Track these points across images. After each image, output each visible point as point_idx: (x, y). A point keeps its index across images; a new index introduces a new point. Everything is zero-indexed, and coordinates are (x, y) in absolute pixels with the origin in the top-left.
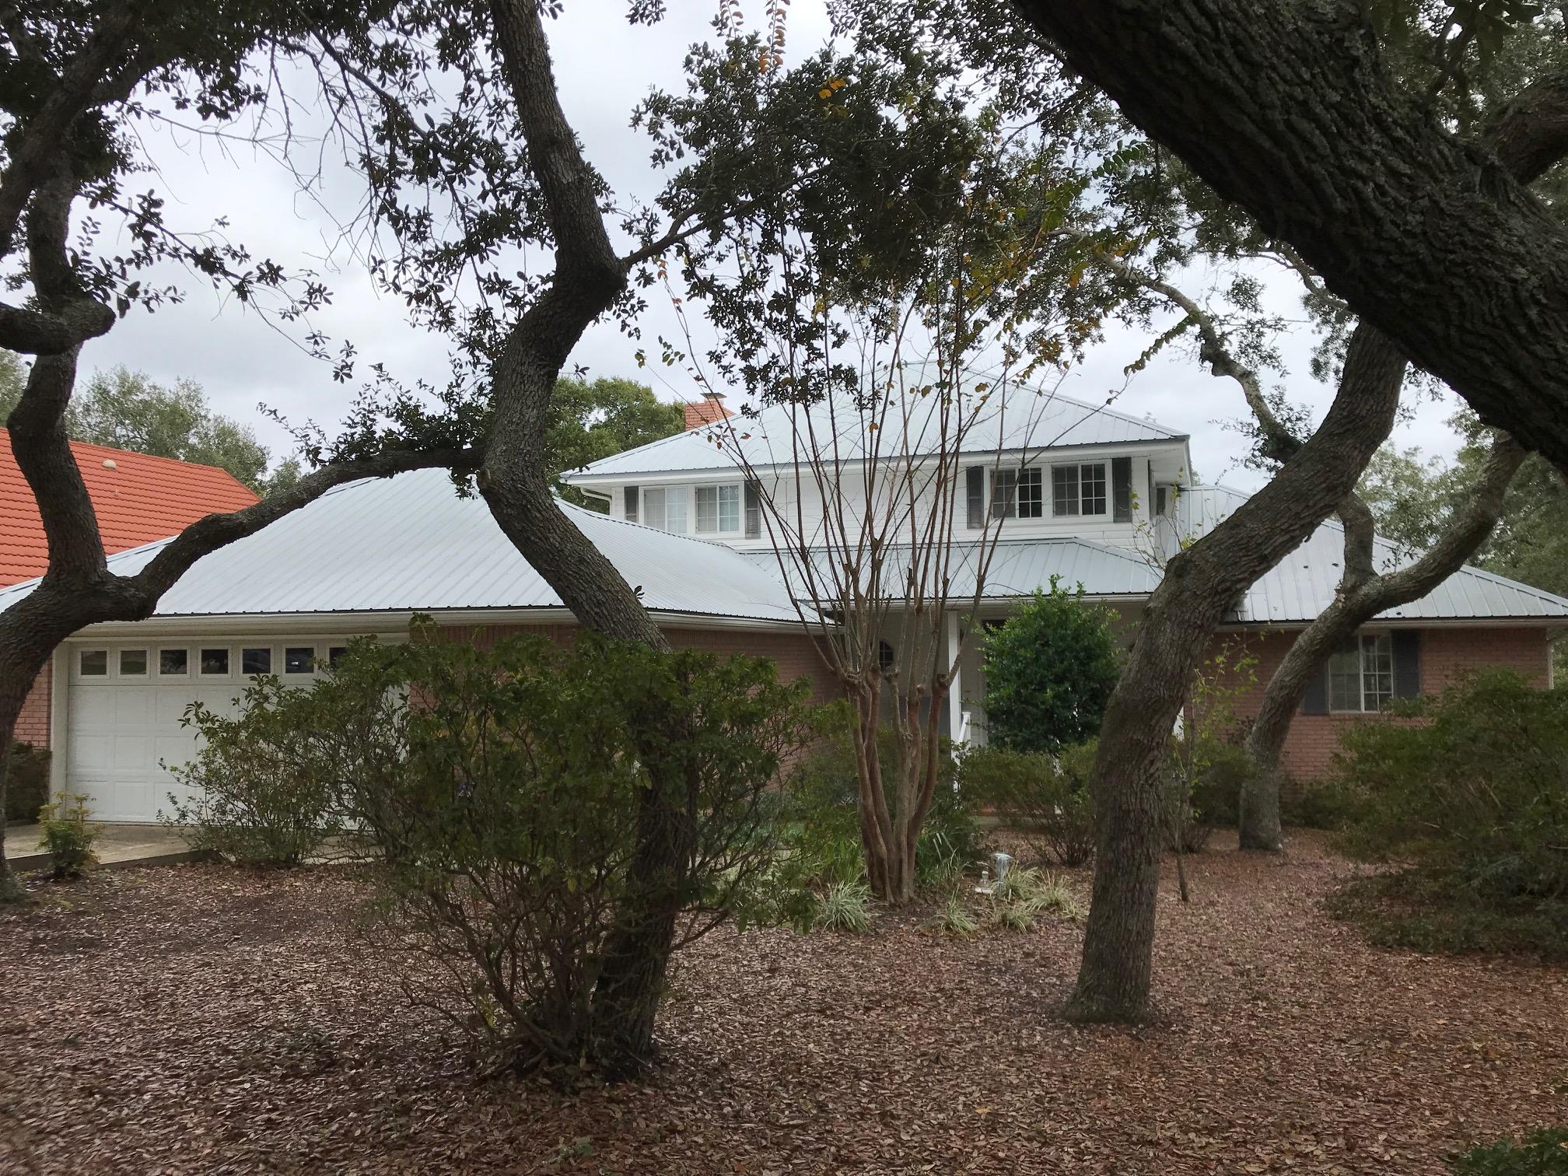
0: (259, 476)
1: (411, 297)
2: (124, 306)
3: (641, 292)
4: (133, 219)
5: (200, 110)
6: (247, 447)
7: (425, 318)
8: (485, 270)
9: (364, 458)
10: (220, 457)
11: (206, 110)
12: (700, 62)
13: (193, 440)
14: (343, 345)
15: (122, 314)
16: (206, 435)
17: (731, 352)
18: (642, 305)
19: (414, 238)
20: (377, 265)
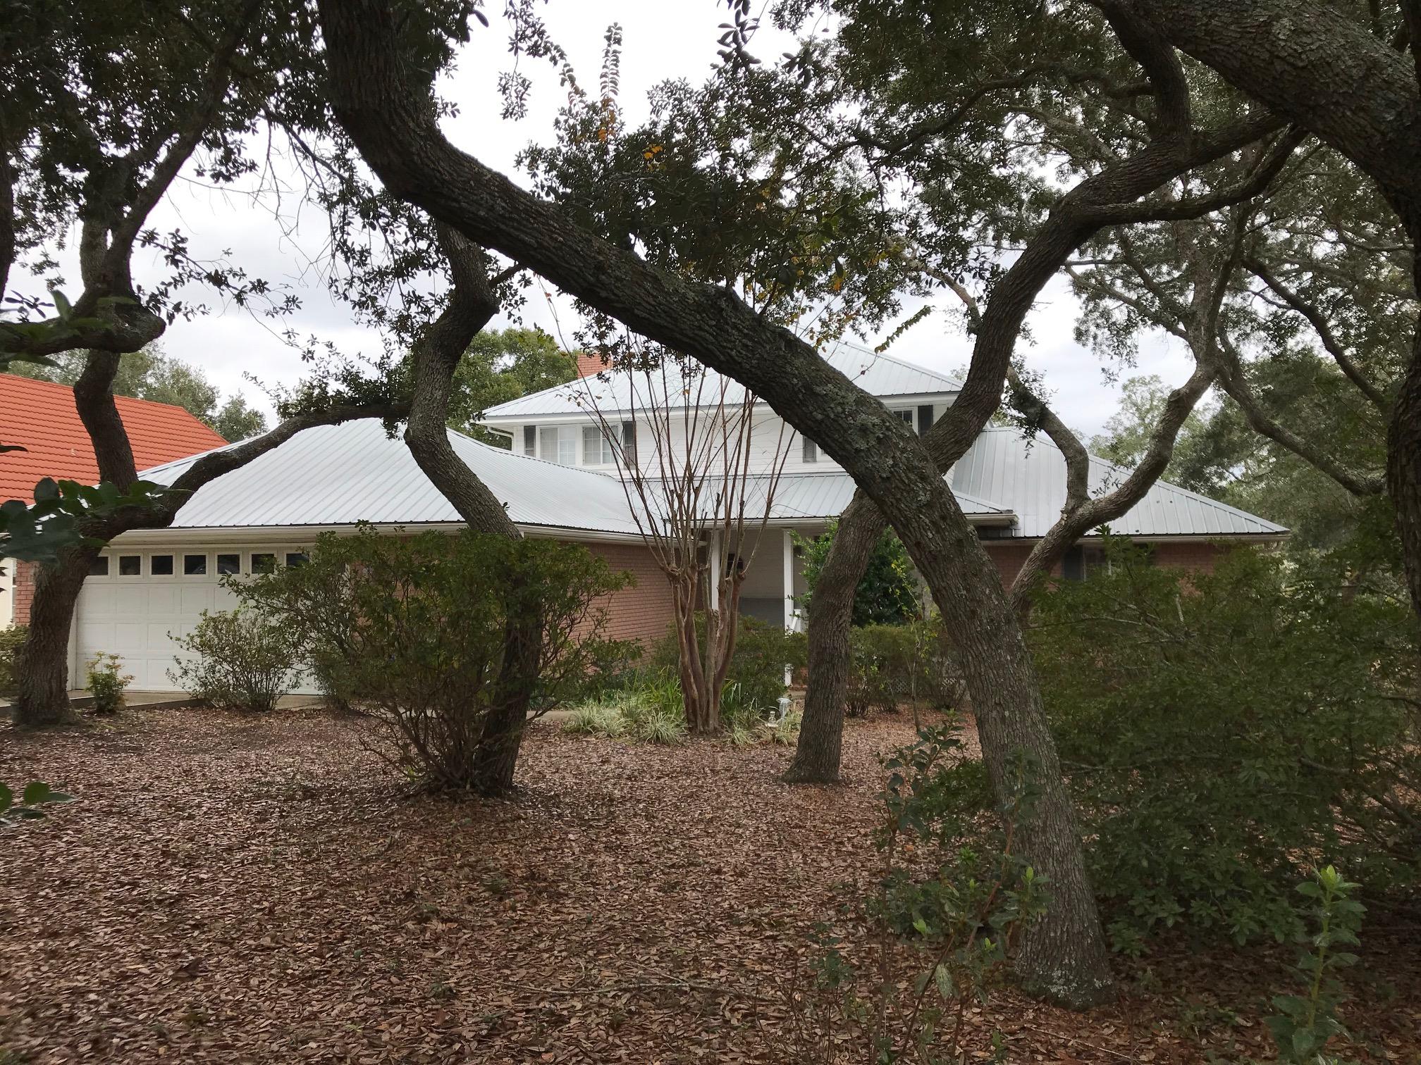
0: (209, 412)
1: (355, 304)
2: (171, 317)
3: (522, 292)
4: (167, 252)
5: (213, 176)
6: (199, 386)
7: (365, 318)
8: (406, 288)
9: (320, 411)
10: (175, 396)
11: (217, 176)
12: (566, 121)
13: (150, 380)
14: (309, 337)
15: (171, 323)
16: (162, 376)
17: (590, 334)
18: (523, 300)
19: (358, 264)
20: (333, 282)
